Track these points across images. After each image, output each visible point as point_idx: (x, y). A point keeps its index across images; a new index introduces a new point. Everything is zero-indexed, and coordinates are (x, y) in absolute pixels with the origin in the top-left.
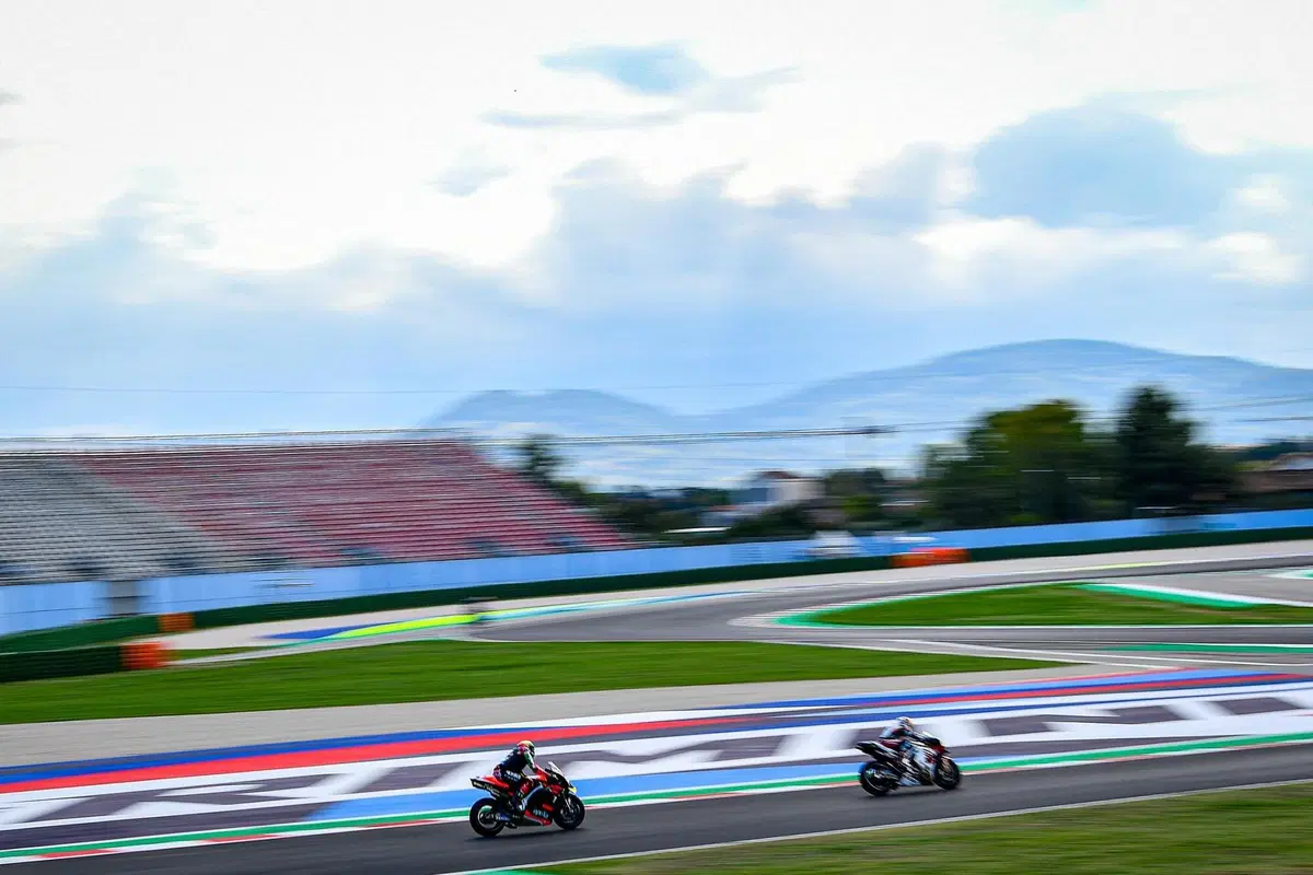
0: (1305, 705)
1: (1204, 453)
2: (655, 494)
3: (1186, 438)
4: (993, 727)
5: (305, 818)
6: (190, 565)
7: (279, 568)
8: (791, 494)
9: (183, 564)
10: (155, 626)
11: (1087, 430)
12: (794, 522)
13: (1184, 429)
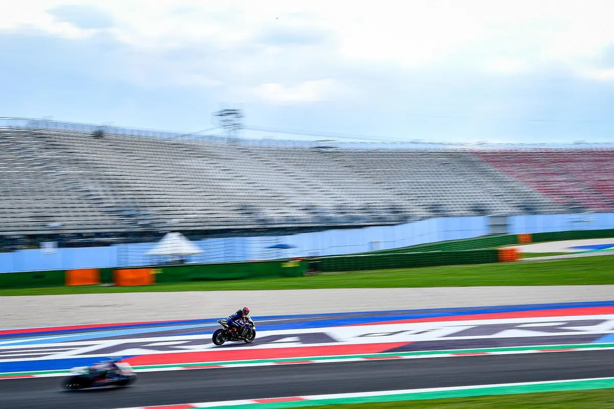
6: (532, 209)
9: (529, 209)
10: (516, 240)
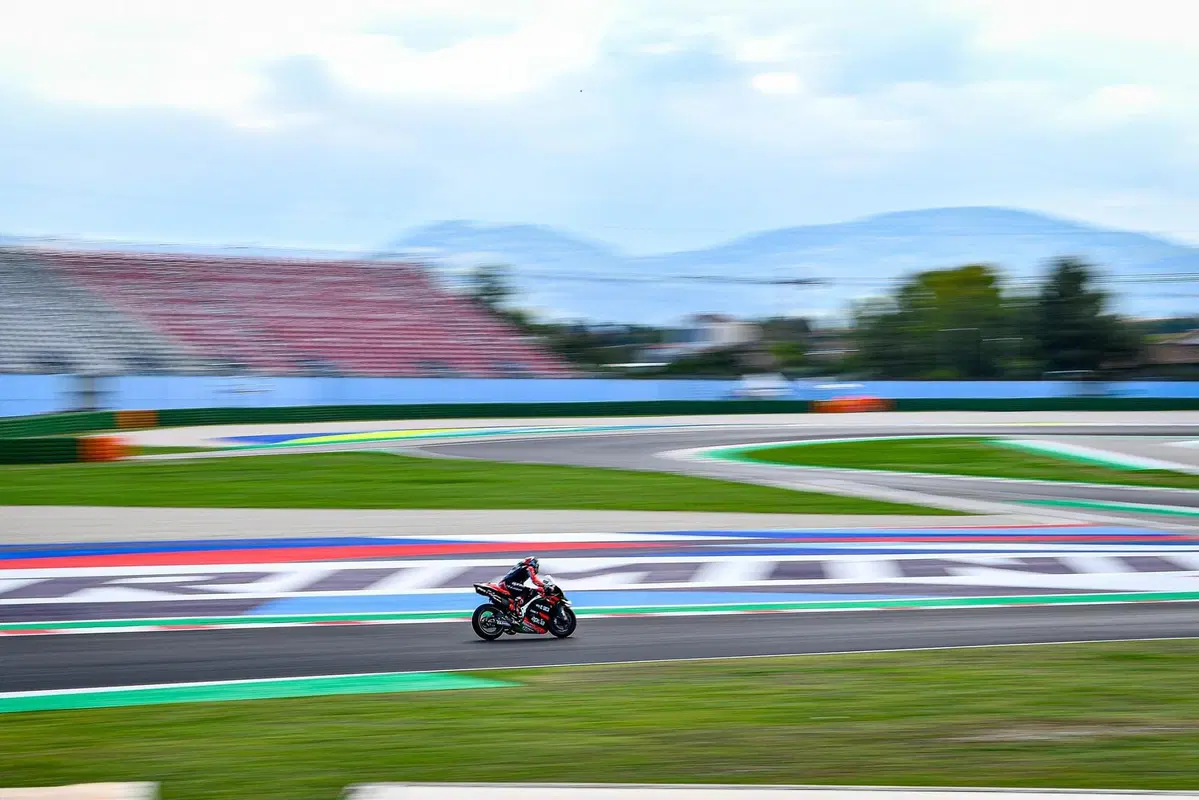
0: (1192, 568)
1: (1112, 323)
2: (593, 329)
3: (1098, 309)
4: (907, 568)
5: (245, 612)
6: (154, 365)
7: (235, 375)
8: (725, 337)
9: (148, 364)
10: (111, 421)
11: (1004, 295)
12: (724, 363)
13: (1097, 298)
